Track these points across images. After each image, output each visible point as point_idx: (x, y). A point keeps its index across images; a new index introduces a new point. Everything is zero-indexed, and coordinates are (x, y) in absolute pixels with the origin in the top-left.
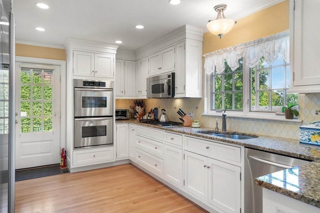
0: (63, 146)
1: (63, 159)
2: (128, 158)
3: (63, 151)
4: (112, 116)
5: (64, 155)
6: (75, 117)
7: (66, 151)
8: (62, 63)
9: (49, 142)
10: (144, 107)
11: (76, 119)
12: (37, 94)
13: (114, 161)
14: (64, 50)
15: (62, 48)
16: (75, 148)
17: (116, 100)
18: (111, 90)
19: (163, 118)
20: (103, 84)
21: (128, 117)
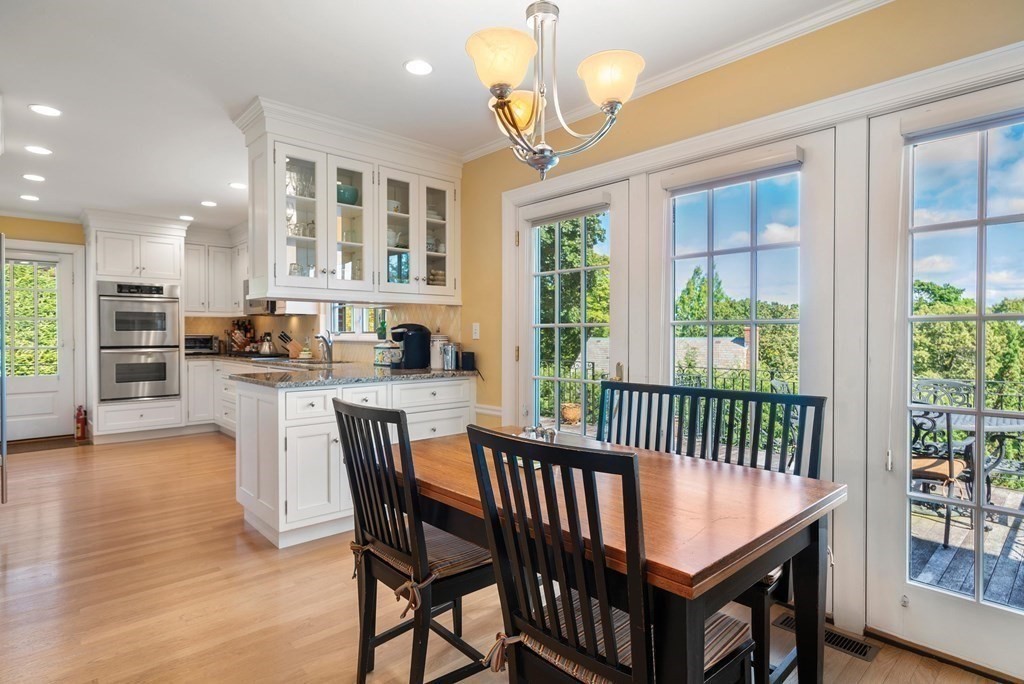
0: (80, 402)
1: (79, 425)
2: (212, 422)
3: (79, 410)
4: (177, 347)
5: (83, 418)
6: (102, 348)
7: (85, 412)
8: (78, 249)
9: (51, 395)
10: (252, 331)
11: (103, 351)
12: (21, 306)
13: (183, 425)
14: (81, 225)
15: (78, 222)
16: (102, 400)
17: (187, 318)
18: (174, 300)
19: (266, 348)
20: (159, 290)
21: (216, 349)
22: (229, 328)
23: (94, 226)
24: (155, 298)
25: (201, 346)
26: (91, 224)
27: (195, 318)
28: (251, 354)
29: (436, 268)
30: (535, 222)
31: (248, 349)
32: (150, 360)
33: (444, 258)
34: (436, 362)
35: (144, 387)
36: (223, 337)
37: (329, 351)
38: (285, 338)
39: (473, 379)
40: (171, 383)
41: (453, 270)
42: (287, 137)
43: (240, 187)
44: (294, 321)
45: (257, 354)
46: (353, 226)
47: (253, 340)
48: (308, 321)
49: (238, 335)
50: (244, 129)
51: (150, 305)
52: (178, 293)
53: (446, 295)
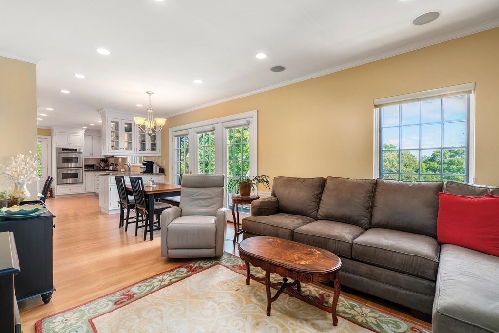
2: (93, 191)
4: (82, 168)
5: (51, 190)
6: (57, 168)
8: (49, 137)
13: (84, 192)
14: (51, 130)
15: (49, 129)
16: (58, 184)
17: (85, 159)
18: (81, 153)
19: (111, 168)
20: (76, 150)
21: (95, 169)
22: (99, 162)
23: (55, 130)
24: (74, 152)
25: (89, 167)
26: (54, 130)
27: (88, 159)
28: (106, 170)
29: (153, 147)
30: (176, 136)
31: (105, 168)
32: (72, 172)
33: (156, 144)
34: (154, 171)
35: (70, 180)
36: (97, 165)
37: (129, 169)
38: (117, 165)
39: (163, 175)
40: (80, 179)
41: (159, 147)
42: (111, 116)
43: (100, 122)
44: (120, 159)
45: (108, 170)
46: (130, 137)
47: (108, 166)
48: (124, 160)
49: (102, 164)
50: (100, 113)
51: (72, 155)
52: (82, 151)
53: (157, 153)
